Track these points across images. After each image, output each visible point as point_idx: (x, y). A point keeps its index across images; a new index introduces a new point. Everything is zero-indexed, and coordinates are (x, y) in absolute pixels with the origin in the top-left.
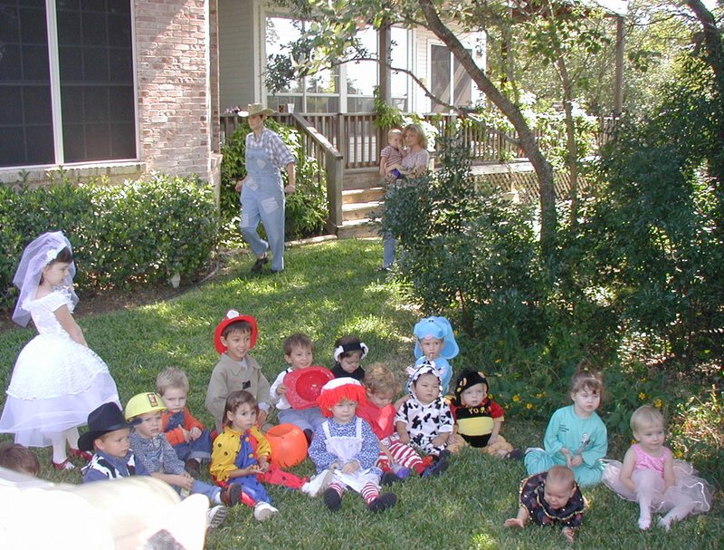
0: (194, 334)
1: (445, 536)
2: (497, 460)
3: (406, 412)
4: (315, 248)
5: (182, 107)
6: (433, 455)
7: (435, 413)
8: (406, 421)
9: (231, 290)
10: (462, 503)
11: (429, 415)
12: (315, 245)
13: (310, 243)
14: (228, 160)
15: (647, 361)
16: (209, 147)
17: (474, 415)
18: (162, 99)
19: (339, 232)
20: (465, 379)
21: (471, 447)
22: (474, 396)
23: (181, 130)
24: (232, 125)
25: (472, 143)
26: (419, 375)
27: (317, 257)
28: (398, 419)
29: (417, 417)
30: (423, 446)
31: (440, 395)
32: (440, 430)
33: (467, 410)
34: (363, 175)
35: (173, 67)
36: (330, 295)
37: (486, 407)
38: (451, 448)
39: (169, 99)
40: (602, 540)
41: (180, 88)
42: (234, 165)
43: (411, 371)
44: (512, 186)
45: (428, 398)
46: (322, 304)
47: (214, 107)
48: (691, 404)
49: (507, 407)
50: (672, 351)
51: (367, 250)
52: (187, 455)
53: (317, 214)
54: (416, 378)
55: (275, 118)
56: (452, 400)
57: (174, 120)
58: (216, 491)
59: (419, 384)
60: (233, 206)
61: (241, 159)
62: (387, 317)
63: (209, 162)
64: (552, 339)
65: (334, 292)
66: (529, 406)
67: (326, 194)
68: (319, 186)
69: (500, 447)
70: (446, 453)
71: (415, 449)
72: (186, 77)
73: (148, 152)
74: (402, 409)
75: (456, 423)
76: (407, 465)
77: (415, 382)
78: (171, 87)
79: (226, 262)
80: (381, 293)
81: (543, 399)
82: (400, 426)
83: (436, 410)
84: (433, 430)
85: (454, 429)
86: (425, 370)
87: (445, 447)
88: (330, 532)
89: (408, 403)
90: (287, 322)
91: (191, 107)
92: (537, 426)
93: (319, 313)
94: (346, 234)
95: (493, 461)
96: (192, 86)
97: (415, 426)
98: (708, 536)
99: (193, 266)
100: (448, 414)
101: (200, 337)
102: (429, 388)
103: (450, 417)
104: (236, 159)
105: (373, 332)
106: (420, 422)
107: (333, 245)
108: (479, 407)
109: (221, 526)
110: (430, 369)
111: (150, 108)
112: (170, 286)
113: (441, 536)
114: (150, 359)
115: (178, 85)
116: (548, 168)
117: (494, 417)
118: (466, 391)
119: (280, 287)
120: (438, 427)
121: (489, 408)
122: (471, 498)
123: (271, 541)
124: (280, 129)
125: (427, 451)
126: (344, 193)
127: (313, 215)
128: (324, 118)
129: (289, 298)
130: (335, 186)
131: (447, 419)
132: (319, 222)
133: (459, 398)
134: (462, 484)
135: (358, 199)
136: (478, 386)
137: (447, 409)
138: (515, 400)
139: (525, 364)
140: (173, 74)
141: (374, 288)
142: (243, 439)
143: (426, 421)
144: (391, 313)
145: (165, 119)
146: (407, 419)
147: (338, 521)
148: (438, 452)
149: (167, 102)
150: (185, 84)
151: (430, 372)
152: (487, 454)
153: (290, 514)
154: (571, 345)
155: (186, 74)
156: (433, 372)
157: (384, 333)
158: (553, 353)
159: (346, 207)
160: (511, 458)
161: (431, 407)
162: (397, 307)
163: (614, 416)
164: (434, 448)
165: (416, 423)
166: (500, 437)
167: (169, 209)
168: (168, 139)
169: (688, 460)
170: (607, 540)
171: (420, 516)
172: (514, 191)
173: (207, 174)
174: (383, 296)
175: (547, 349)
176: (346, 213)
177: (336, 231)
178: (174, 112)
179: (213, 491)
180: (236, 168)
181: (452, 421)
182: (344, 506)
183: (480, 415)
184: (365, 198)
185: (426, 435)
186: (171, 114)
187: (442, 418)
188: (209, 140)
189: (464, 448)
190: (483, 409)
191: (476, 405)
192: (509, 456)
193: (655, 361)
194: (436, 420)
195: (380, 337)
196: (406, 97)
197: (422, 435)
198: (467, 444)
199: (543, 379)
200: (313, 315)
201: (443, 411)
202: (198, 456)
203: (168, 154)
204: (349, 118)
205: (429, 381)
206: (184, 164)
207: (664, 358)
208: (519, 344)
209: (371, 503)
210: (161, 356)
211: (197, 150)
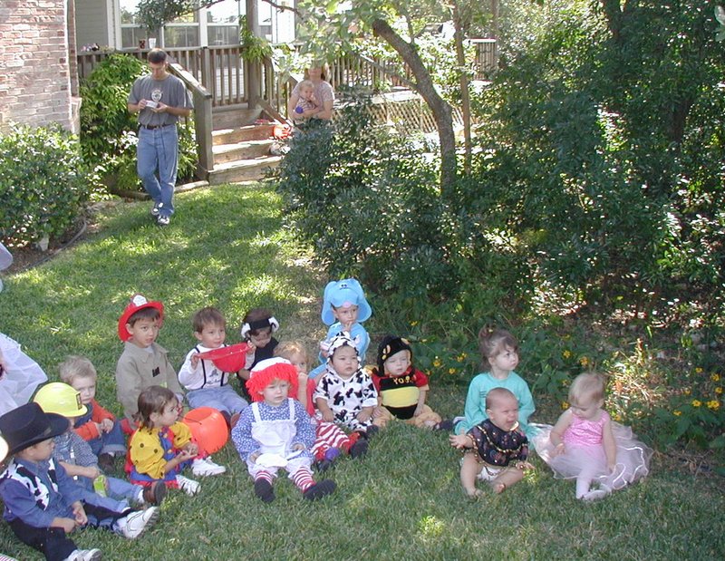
0: (76, 306)
1: (391, 523)
2: (427, 432)
3: (325, 388)
4: (187, 198)
5: (39, 49)
6: (360, 432)
7: (357, 387)
8: (327, 398)
9: (106, 250)
10: (401, 483)
11: (351, 390)
12: (187, 193)
13: (181, 191)
14: (87, 103)
15: (559, 312)
16: (69, 91)
17: (400, 386)
18: (17, 41)
19: (210, 177)
20: (388, 347)
21: (397, 420)
22: (397, 364)
23: (39, 74)
24: (90, 64)
25: (345, 72)
26: (335, 350)
27: (192, 208)
28: (318, 396)
29: (339, 393)
30: (347, 422)
31: (360, 366)
32: (364, 405)
33: (392, 380)
34: (230, 113)
35: (27, 5)
36: (215, 252)
37: (411, 375)
38: (378, 422)
39: (25, 40)
40: (549, 514)
41: (36, 27)
42: (94, 108)
43: (325, 345)
44: (388, 117)
45: (348, 373)
46: (207, 264)
47: (71, 46)
48: (617, 359)
49: (429, 373)
50: (584, 299)
51: (244, 198)
52: (100, 450)
53: (186, 159)
54: (331, 353)
55: (136, 55)
56: (374, 370)
57: (31, 63)
58: (137, 490)
59: (335, 359)
60: (95, 154)
61: (102, 102)
62: (281, 275)
63: (70, 108)
64: (464, 295)
65: (217, 249)
66: (452, 371)
67: (194, 136)
68: (187, 128)
69: (427, 418)
70: (373, 429)
71: (340, 426)
72: (42, 15)
73: (4, 100)
74: (321, 385)
75: (379, 395)
76: (335, 445)
77: (331, 357)
78: (27, 27)
79: (94, 218)
80: (269, 247)
81: (464, 361)
82: (320, 403)
83: (359, 384)
84: (356, 405)
85: (379, 402)
86: (340, 342)
87: (371, 421)
88: (270, 526)
89: (327, 379)
90: (176, 287)
91: (49, 49)
92: (460, 392)
93: (207, 274)
94: (218, 179)
95: (424, 434)
96: (50, 25)
97: (337, 403)
98: (651, 500)
99: (62, 226)
100: (371, 387)
101: (84, 308)
102: (347, 361)
103: (373, 389)
104: (96, 103)
105: (269, 293)
106: (342, 398)
107: (207, 192)
108: (403, 376)
109: (152, 529)
110: (345, 340)
111: (4, 51)
112: (39, 250)
113: (386, 522)
114: (34, 338)
115: (34, 24)
116: (447, 110)
117: (419, 386)
118: (390, 359)
119: (158, 245)
120: (362, 402)
121: (415, 376)
122: (408, 477)
123: (208, 541)
124: (143, 67)
125: (352, 427)
126: (214, 133)
127: (182, 161)
128: (187, 53)
129: (171, 257)
130: (204, 128)
131: (370, 392)
132: (189, 168)
133: (382, 368)
134: (396, 462)
135: (228, 139)
136: (402, 353)
137: (370, 381)
138: (436, 365)
139: (438, 323)
140: (28, 12)
141: (259, 242)
142: (161, 436)
143: (349, 396)
144: (283, 271)
145: (21, 63)
146: (326, 395)
147: (275, 513)
148: (364, 428)
149: (22, 44)
150: (41, 23)
151: (345, 344)
152: (414, 426)
153: (222, 509)
154: (487, 302)
155: (42, 12)
156: (349, 343)
157: (281, 294)
158: (467, 310)
159: (217, 149)
160: (441, 429)
161: (352, 381)
162: (289, 263)
163: (541, 378)
164: (360, 423)
165: (338, 399)
166: (426, 407)
167: (35, 165)
168: (25, 85)
169: (627, 423)
170: (554, 512)
171: (359, 501)
172: (390, 122)
173: (68, 122)
174: (271, 250)
175: (460, 307)
176: (218, 156)
177: (207, 177)
178: (31, 55)
179: (135, 489)
180: (96, 112)
181: (375, 394)
182: (277, 496)
183: (405, 385)
184: (235, 138)
185: (350, 411)
186: (28, 57)
187: (366, 392)
188: (69, 84)
189: (391, 420)
190: (408, 378)
191: (400, 373)
192: (438, 427)
193: (568, 311)
194: (359, 395)
195: (277, 298)
196: (269, 24)
197: (346, 412)
198: (393, 417)
199: (460, 338)
200: (200, 277)
201: (366, 384)
202: (111, 450)
203: (26, 102)
204: (215, 52)
205: (347, 353)
206: (43, 112)
207: (576, 307)
208: (428, 301)
209: (306, 490)
210: (46, 334)
211: (57, 96)
